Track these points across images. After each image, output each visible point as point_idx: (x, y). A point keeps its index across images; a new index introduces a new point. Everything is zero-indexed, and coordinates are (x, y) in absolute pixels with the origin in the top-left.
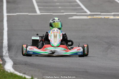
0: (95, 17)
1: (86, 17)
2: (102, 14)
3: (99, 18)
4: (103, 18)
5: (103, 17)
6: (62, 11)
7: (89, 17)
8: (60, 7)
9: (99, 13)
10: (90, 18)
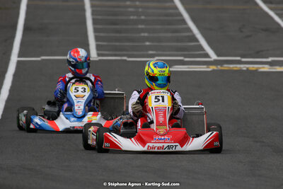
0: (226, 67)
1: (205, 66)
2: (244, 60)
3: (235, 69)
4: (245, 69)
5: (244, 67)
6: (151, 52)
7: (212, 68)
8: (147, 43)
9: (238, 58)
10: (214, 70)
